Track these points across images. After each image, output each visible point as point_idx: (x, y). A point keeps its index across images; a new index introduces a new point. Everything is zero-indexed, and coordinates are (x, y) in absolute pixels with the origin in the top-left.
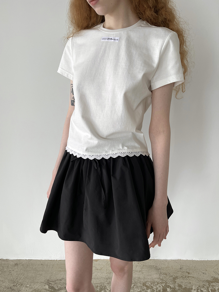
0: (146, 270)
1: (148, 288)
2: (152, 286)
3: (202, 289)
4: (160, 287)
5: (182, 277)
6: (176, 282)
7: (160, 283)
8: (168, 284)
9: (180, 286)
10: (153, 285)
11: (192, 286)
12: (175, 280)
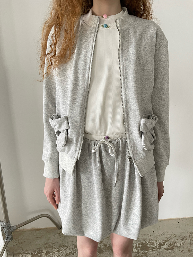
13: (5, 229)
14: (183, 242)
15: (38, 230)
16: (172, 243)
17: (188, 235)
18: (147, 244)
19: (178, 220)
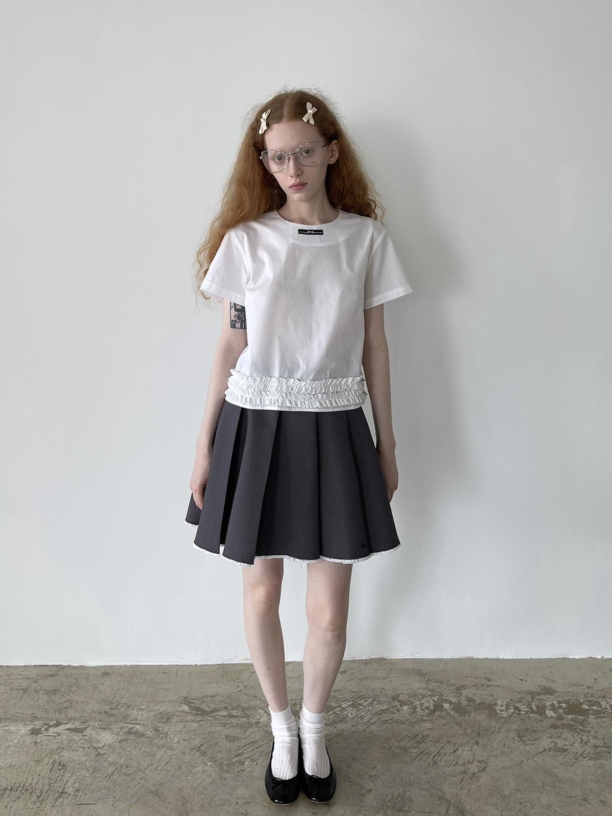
0: (398, 677)
1: (403, 703)
2: (411, 701)
3: (517, 705)
4: (429, 701)
5: (475, 685)
6: (462, 693)
7: (428, 696)
8: (444, 698)
9: (470, 700)
10: (414, 699)
11: (497, 700)
12: (461, 691)
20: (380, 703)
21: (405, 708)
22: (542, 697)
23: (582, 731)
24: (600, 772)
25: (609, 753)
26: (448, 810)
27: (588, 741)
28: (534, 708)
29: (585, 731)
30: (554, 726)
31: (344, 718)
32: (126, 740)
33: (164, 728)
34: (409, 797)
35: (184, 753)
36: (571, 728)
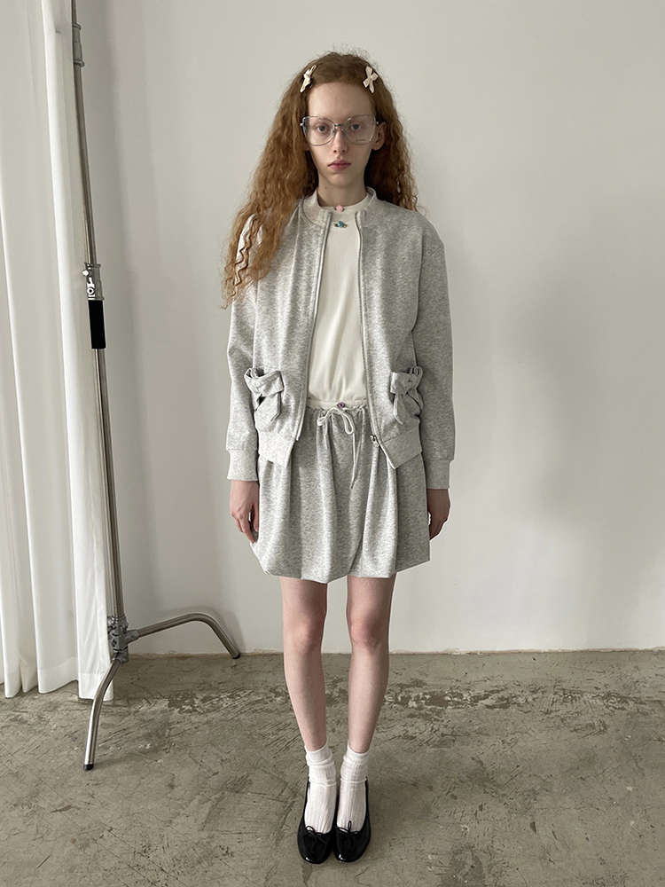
13: (113, 631)
14: (535, 696)
15: (184, 658)
16: (506, 697)
17: (550, 684)
18: (446, 695)
19: (535, 655)
20: (258, 694)
21: (279, 699)
22: (411, 689)
23: (436, 720)
24: (438, 759)
25: (454, 741)
26: (282, 791)
27: (438, 730)
28: (399, 699)
29: (438, 721)
30: (411, 716)
31: (218, 708)
32: (8, 726)
33: (48, 716)
34: (251, 780)
35: (57, 739)
36: (427, 717)
